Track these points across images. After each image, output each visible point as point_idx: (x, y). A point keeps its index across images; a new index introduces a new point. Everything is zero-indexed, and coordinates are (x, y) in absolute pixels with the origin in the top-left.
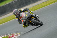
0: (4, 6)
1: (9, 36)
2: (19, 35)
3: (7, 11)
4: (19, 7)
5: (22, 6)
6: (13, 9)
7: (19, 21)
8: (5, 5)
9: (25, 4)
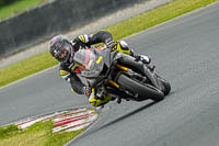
0: (36, 10)
1: (57, 120)
2: (94, 117)
3: (49, 28)
4: (93, 13)
5: (103, 9)
6: (69, 21)
7: (71, 82)
8: (43, 8)
9: (114, 3)
